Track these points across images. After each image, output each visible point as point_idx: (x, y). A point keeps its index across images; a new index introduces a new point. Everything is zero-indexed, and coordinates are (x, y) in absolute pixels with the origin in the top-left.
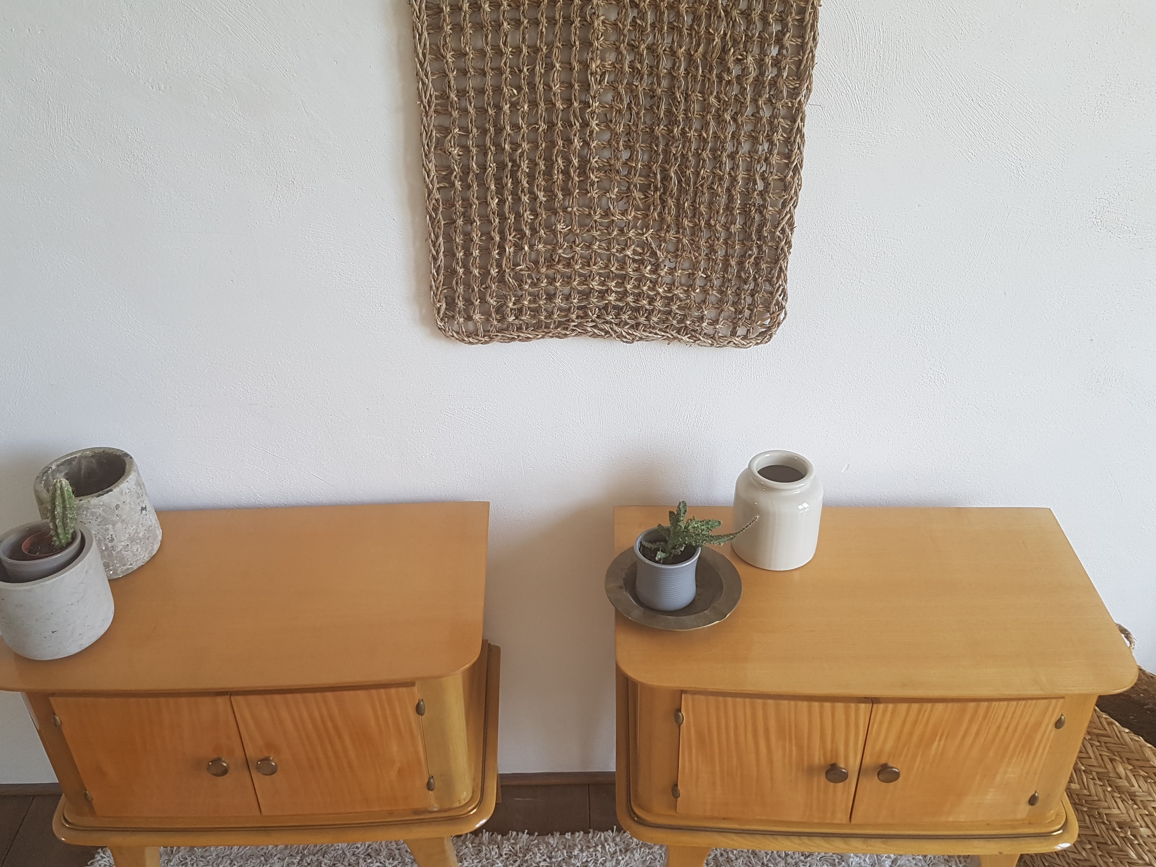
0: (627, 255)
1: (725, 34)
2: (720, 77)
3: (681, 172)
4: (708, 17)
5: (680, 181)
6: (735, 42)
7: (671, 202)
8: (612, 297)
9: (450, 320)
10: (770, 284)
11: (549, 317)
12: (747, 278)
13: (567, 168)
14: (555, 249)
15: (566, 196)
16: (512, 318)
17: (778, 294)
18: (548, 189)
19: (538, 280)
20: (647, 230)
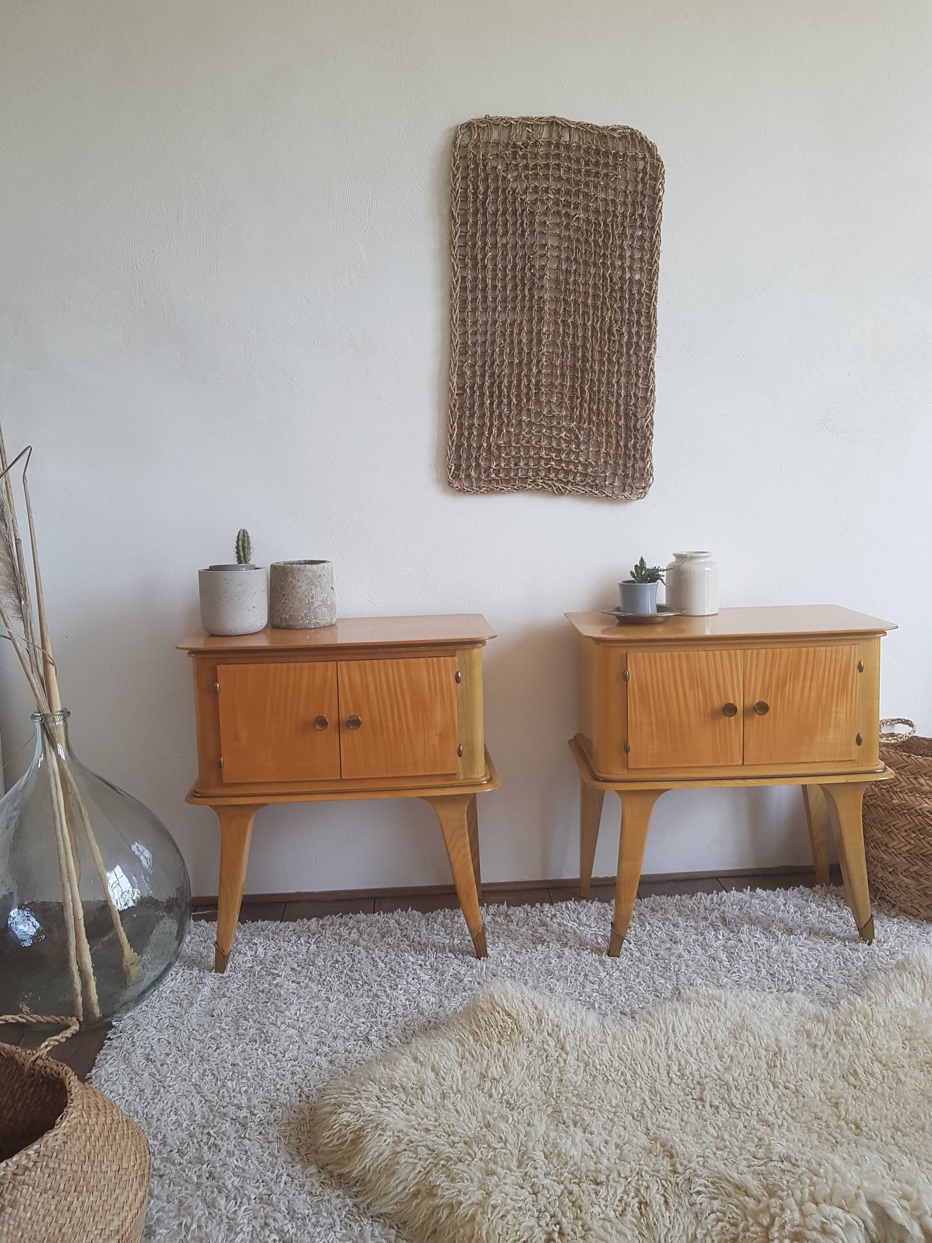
0: (562, 437)
1: (611, 317)
2: (609, 339)
3: (591, 389)
4: (602, 308)
5: (590, 395)
6: (616, 322)
7: (585, 405)
8: (553, 463)
9: (456, 477)
10: (643, 459)
11: (516, 475)
12: (630, 455)
13: (529, 384)
14: (520, 432)
15: (528, 401)
16: (493, 476)
17: (648, 466)
18: (518, 396)
19: (510, 451)
20: (573, 422)
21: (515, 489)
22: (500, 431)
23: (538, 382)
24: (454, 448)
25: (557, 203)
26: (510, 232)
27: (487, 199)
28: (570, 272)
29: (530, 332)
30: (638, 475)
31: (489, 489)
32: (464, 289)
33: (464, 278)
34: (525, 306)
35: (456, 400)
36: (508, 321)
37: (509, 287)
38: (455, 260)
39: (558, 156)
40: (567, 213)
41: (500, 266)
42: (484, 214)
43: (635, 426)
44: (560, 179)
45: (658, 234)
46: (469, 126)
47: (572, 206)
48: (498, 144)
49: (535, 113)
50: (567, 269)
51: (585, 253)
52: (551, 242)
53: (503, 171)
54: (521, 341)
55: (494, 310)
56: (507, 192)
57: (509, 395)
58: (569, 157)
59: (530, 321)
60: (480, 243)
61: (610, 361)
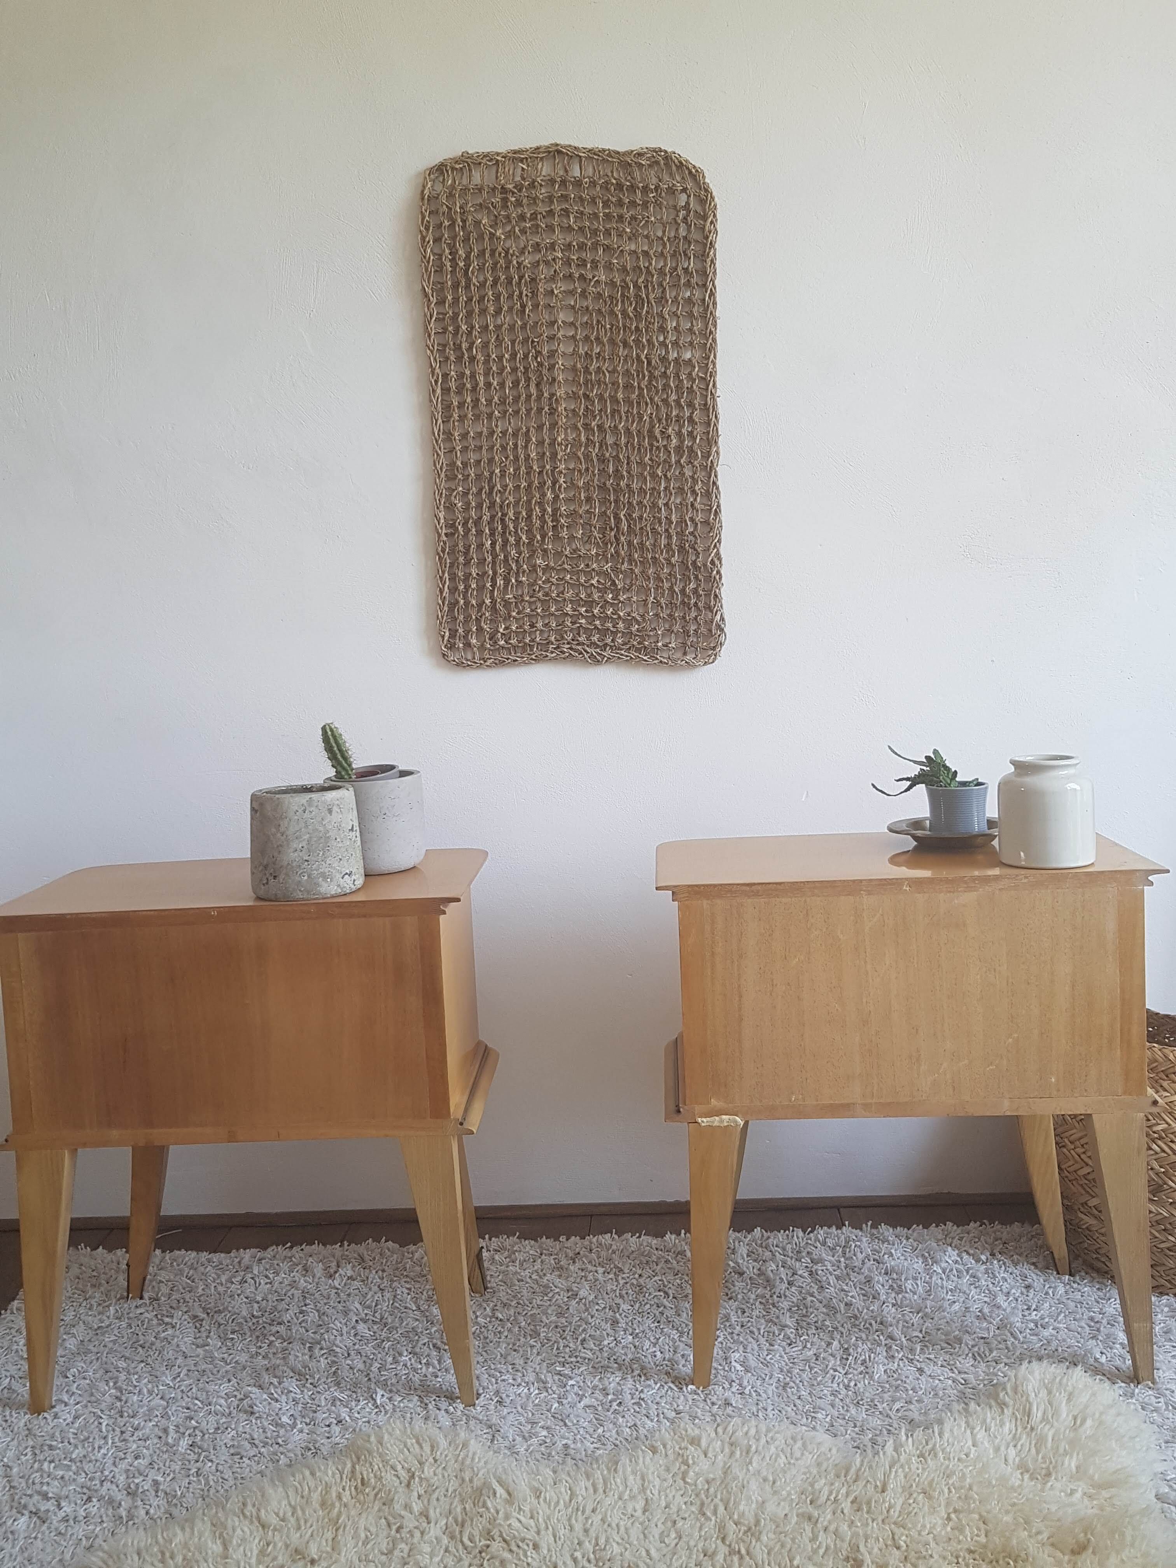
0: (592, 584)
1: (651, 414)
2: (651, 445)
3: (629, 515)
4: (638, 403)
5: (629, 523)
6: (659, 420)
7: (623, 539)
8: (583, 621)
9: (451, 647)
10: (709, 608)
11: (533, 640)
12: (689, 604)
13: (543, 515)
14: (535, 581)
15: (543, 537)
16: (502, 643)
17: (718, 617)
18: (529, 531)
19: (524, 608)
20: (607, 563)
21: (532, 659)
22: (507, 580)
23: (555, 511)
24: (446, 608)
25: (568, 262)
26: (505, 308)
27: (470, 266)
28: (591, 356)
29: (541, 443)
30: (703, 629)
31: (497, 661)
32: (446, 391)
33: (445, 376)
34: (531, 409)
35: (445, 543)
36: (510, 430)
37: (509, 383)
38: (432, 352)
39: (565, 198)
40: (581, 275)
41: (494, 356)
42: (467, 287)
43: (694, 562)
44: (570, 228)
45: (712, 294)
46: (440, 169)
47: (589, 265)
48: (480, 190)
49: (529, 143)
50: (586, 353)
51: (611, 329)
52: (562, 317)
53: (491, 226)
54: (529, 455)
55: (490, 416)
56: (497, 255)
57: (516, 532)
58: (581, 198)
59: (540, 428)
60: (464, 327)
61: (653, 475)
